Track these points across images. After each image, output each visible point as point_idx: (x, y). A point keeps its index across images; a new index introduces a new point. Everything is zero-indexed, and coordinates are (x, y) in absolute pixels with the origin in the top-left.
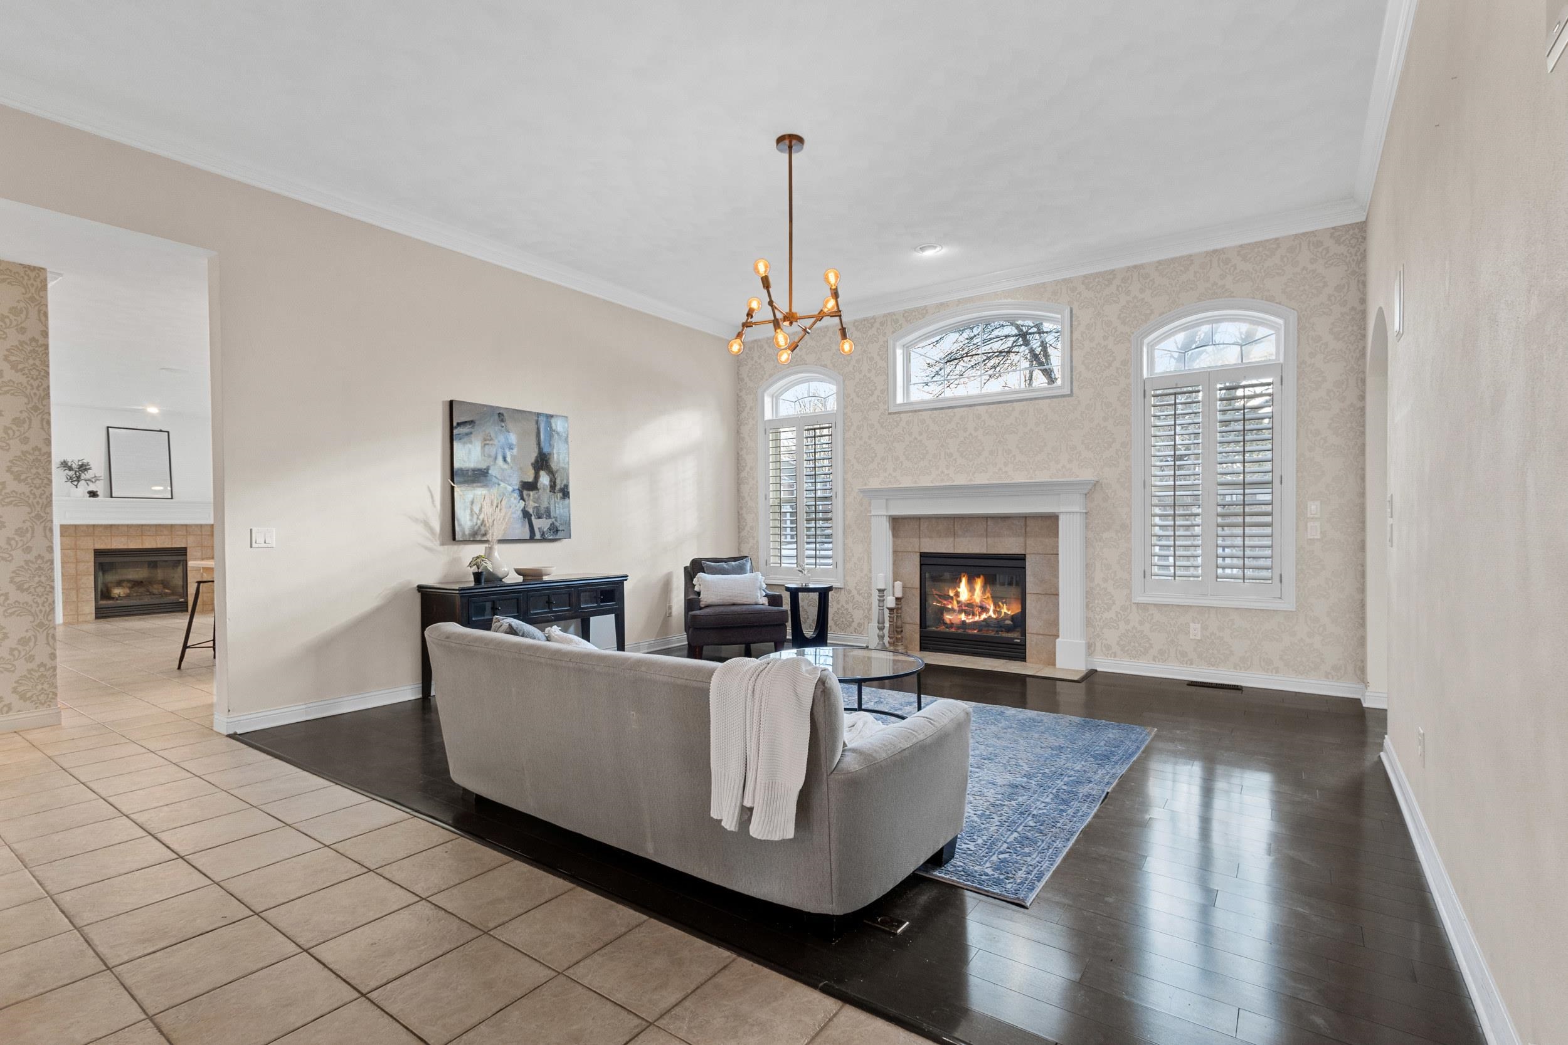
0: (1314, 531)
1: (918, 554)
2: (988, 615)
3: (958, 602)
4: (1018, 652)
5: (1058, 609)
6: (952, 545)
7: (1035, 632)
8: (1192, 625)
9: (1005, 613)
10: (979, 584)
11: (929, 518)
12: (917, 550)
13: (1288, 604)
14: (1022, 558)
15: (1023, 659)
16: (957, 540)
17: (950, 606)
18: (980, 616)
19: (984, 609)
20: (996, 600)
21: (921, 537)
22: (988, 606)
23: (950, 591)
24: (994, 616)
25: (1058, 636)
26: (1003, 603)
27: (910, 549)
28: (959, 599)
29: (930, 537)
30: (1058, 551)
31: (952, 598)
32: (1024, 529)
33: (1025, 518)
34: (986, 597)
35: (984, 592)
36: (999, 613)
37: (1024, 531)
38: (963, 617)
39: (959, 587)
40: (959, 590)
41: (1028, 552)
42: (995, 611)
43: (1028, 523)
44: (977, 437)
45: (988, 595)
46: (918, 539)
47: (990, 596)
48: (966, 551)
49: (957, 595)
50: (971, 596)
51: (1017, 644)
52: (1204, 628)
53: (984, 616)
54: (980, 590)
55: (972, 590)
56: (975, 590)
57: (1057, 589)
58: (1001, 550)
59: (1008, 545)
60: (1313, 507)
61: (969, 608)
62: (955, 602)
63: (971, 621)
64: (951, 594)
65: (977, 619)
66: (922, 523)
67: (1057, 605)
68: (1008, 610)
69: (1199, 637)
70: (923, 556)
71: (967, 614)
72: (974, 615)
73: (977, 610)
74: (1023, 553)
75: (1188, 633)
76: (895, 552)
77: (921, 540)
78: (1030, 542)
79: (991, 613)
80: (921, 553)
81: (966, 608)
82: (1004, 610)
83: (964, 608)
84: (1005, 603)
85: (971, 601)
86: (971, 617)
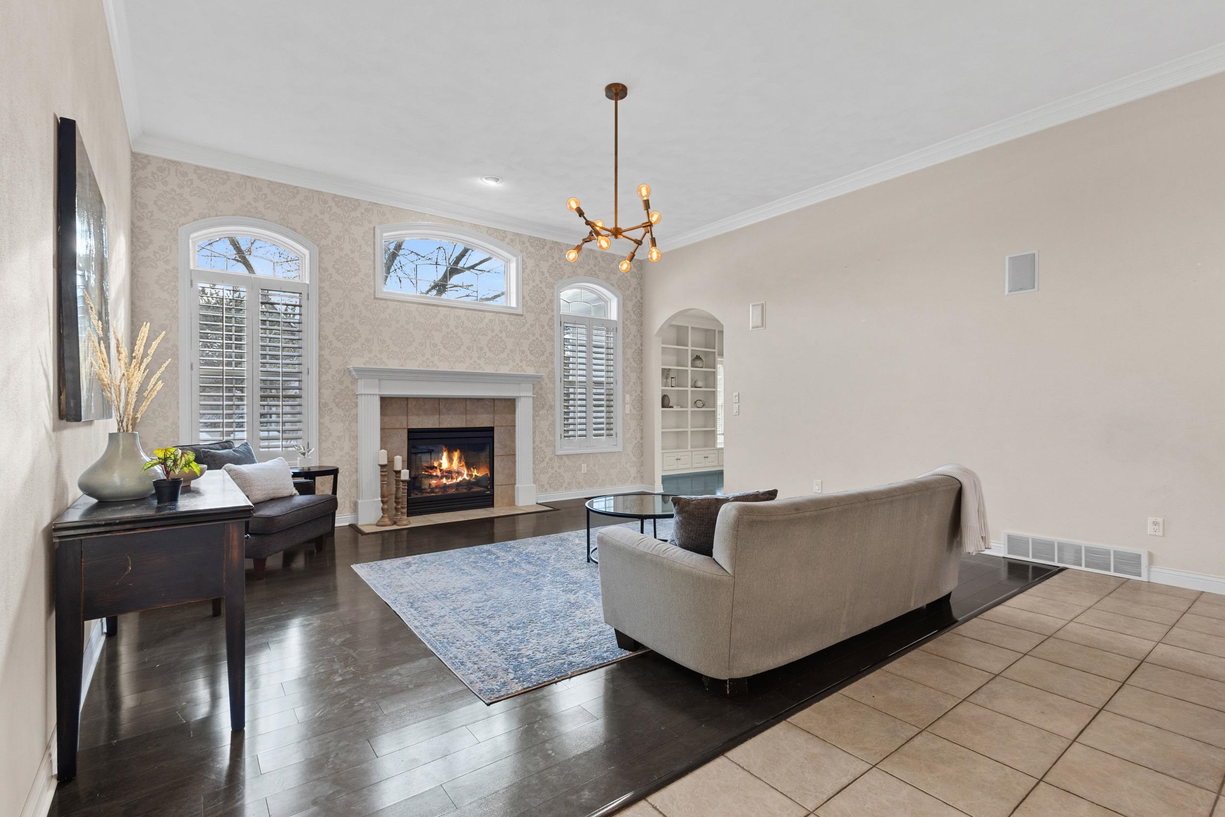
0: (627, 411)
1: (406, 430)
2: (463, 478)
3: (441, 470)
4: (488, 501)
5: (515, 465)
6: (438, 422)
7: (499, 484)
8: (583, 465)
9: (475, 475)
10: (456, 455)
11: (417, 399)
12: (405, 426)
13: (619, 449)
14: (491, 430)
15: (492, 505)
16: (442, 417)
17: (434, 474)
18: (456, 479)
19: (459, 473)
20: (469, 466)
21: (409, 414)
22: (463, 472)
23: (435, 463)
24: (467, 478)
25: (515, 484)
26: (474, 468)
27: (397, 426)
28: (441, 468)
29: (417, 415)
30: (515, 424)
31: (436, 468)
32: (493, 407)
33: (493, 400)
34: (461, 465)
35: (460, 462)
36: (471, 475)
37: (493, 409)
38: (444, 481)
39: (441, 460)
40: (441, 461)
41: (495, 425)
42: (468, 475)
43: (496, 403)
44: (457, 333)
45: (463, 463)
46: (406, 417)
47: (464, 464)
48: (449, 426)
49: (440, 465)
50: (450, 465)
51: (488, 495)
52: (588, 466)
53: (460, 479)
54: (457, 460)
55: (450, 460)
56: (453, 460)
57: (514, 451)
58: (478, 425)
59: (482, 420)
60: (628, 397)
61: (449, 474)
62: (438, 471)
63: (450, 483)
64: (436, 465)
65: (454, 481)
66: (409, 402)
67: (514, 462)
68: (478, 473)
69: (586, 472)
70: (411, 432)
71: (447, 478)
72: (452, 478)
73: (454, 475)
74: (492, 426)
75: (581, 471)
76: (383, 429)
77: (409, 417)
78: (497, 417)
79: (465, 476)
80: (408, 429)
81: (447, 474)
82: (475, 473)
83: (445, 474)
84: (476, 468)
85: (450, 469)
86: (450, 480)
